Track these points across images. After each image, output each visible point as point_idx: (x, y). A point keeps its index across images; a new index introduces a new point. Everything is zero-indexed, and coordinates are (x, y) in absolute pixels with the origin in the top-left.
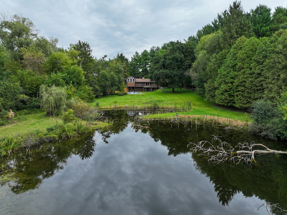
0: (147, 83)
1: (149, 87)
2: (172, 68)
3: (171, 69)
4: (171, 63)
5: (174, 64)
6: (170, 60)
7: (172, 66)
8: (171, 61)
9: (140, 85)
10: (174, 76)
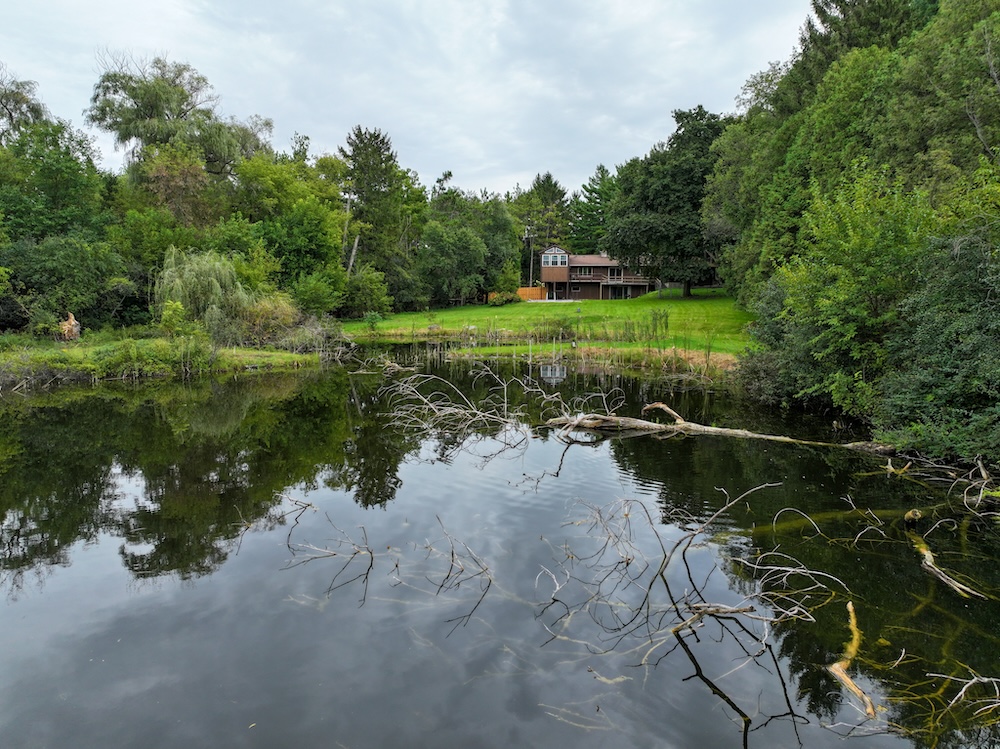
0: (615, 271)
1: (621, 282)
2: (672, 206)
3: (668, 208)
4: (665, 187)
5: (679, 191)
6: (664, 177)
7: (672, 197)
8: (667, 181)
9: (586, 278)
10: (679, 237)
